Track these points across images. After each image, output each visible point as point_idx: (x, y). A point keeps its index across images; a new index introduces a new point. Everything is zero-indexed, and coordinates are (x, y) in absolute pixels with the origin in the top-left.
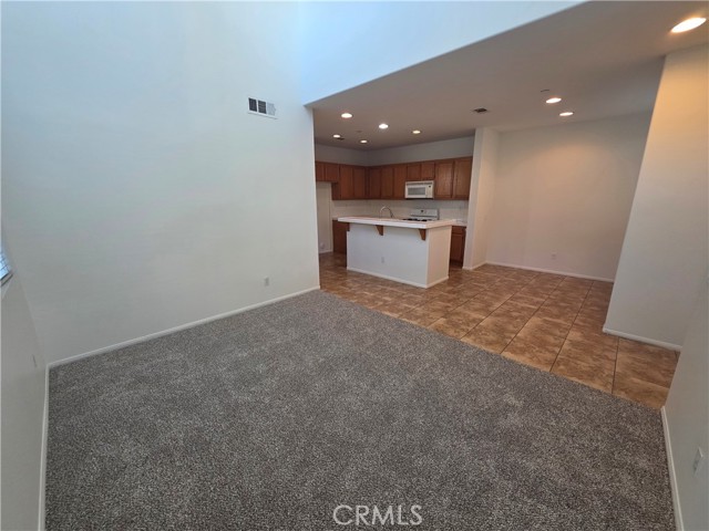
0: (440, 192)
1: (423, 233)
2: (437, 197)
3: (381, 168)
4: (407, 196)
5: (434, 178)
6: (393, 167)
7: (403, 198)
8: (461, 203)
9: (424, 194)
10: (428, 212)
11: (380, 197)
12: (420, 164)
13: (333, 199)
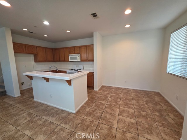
0: (83, 58)
1: (69, 82)
2: (82, 60)
3: (59, 49)
4: (70, 60)
5: (80, 53)
6: (63, 48)
7: (68, 61)
8: (91, 63)
9: (76, 59)
10: (79, 66)
11: (59, 61)
12: (74, 47)
13: (35, 62)
